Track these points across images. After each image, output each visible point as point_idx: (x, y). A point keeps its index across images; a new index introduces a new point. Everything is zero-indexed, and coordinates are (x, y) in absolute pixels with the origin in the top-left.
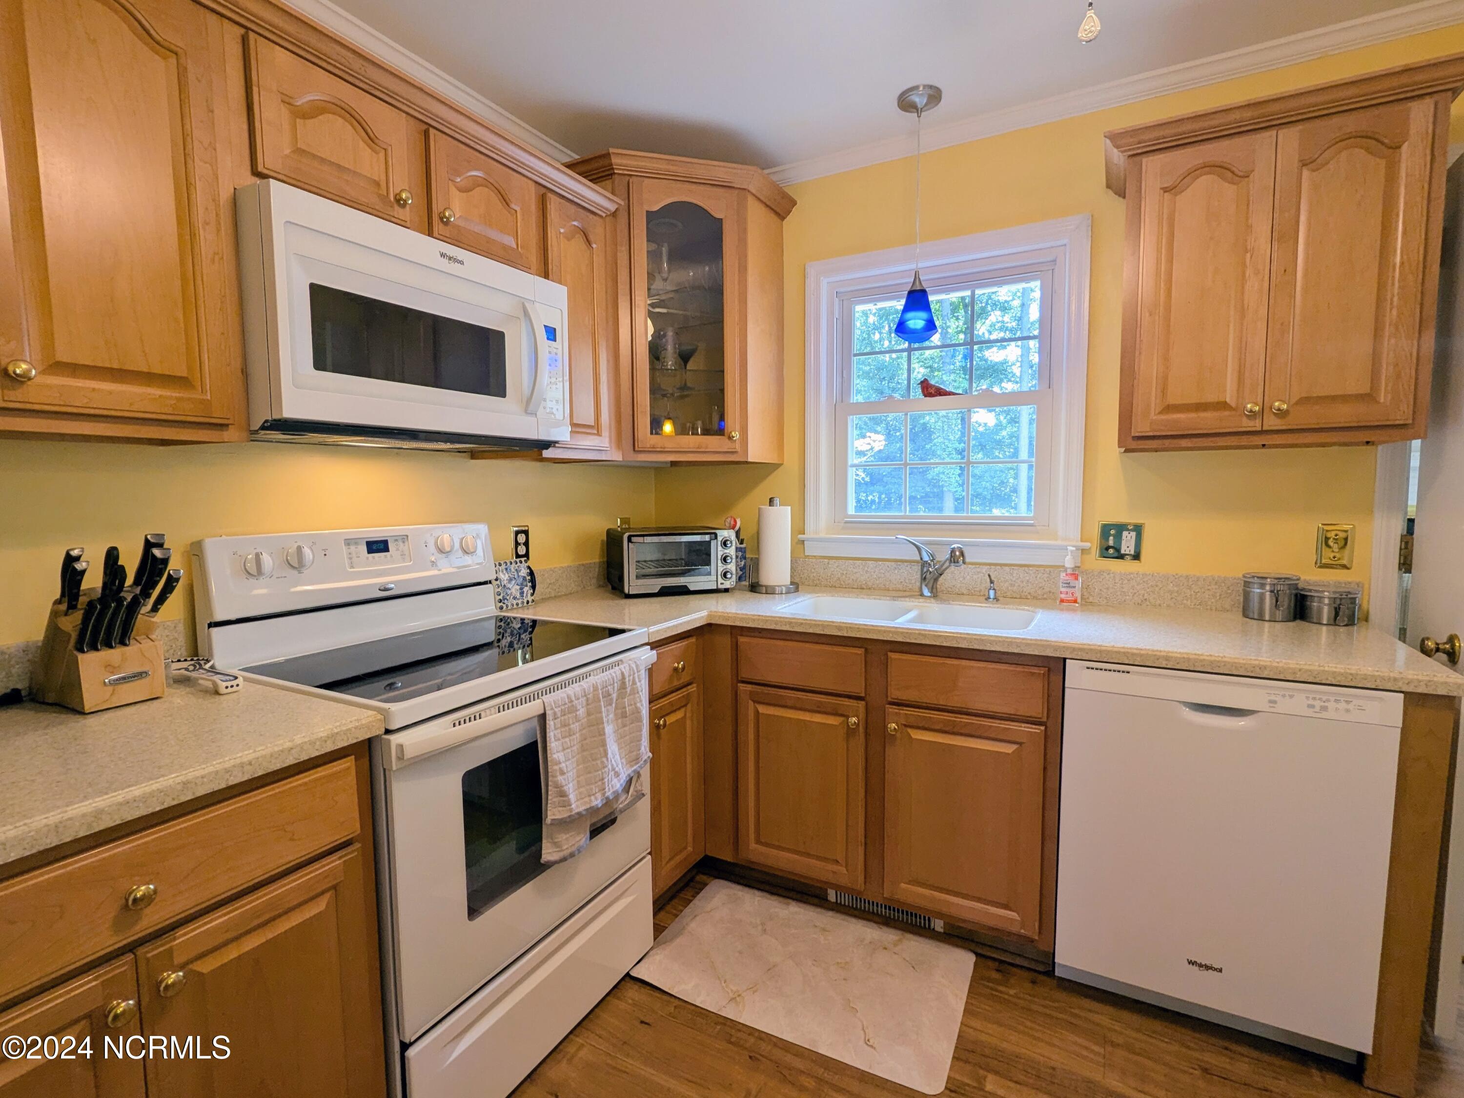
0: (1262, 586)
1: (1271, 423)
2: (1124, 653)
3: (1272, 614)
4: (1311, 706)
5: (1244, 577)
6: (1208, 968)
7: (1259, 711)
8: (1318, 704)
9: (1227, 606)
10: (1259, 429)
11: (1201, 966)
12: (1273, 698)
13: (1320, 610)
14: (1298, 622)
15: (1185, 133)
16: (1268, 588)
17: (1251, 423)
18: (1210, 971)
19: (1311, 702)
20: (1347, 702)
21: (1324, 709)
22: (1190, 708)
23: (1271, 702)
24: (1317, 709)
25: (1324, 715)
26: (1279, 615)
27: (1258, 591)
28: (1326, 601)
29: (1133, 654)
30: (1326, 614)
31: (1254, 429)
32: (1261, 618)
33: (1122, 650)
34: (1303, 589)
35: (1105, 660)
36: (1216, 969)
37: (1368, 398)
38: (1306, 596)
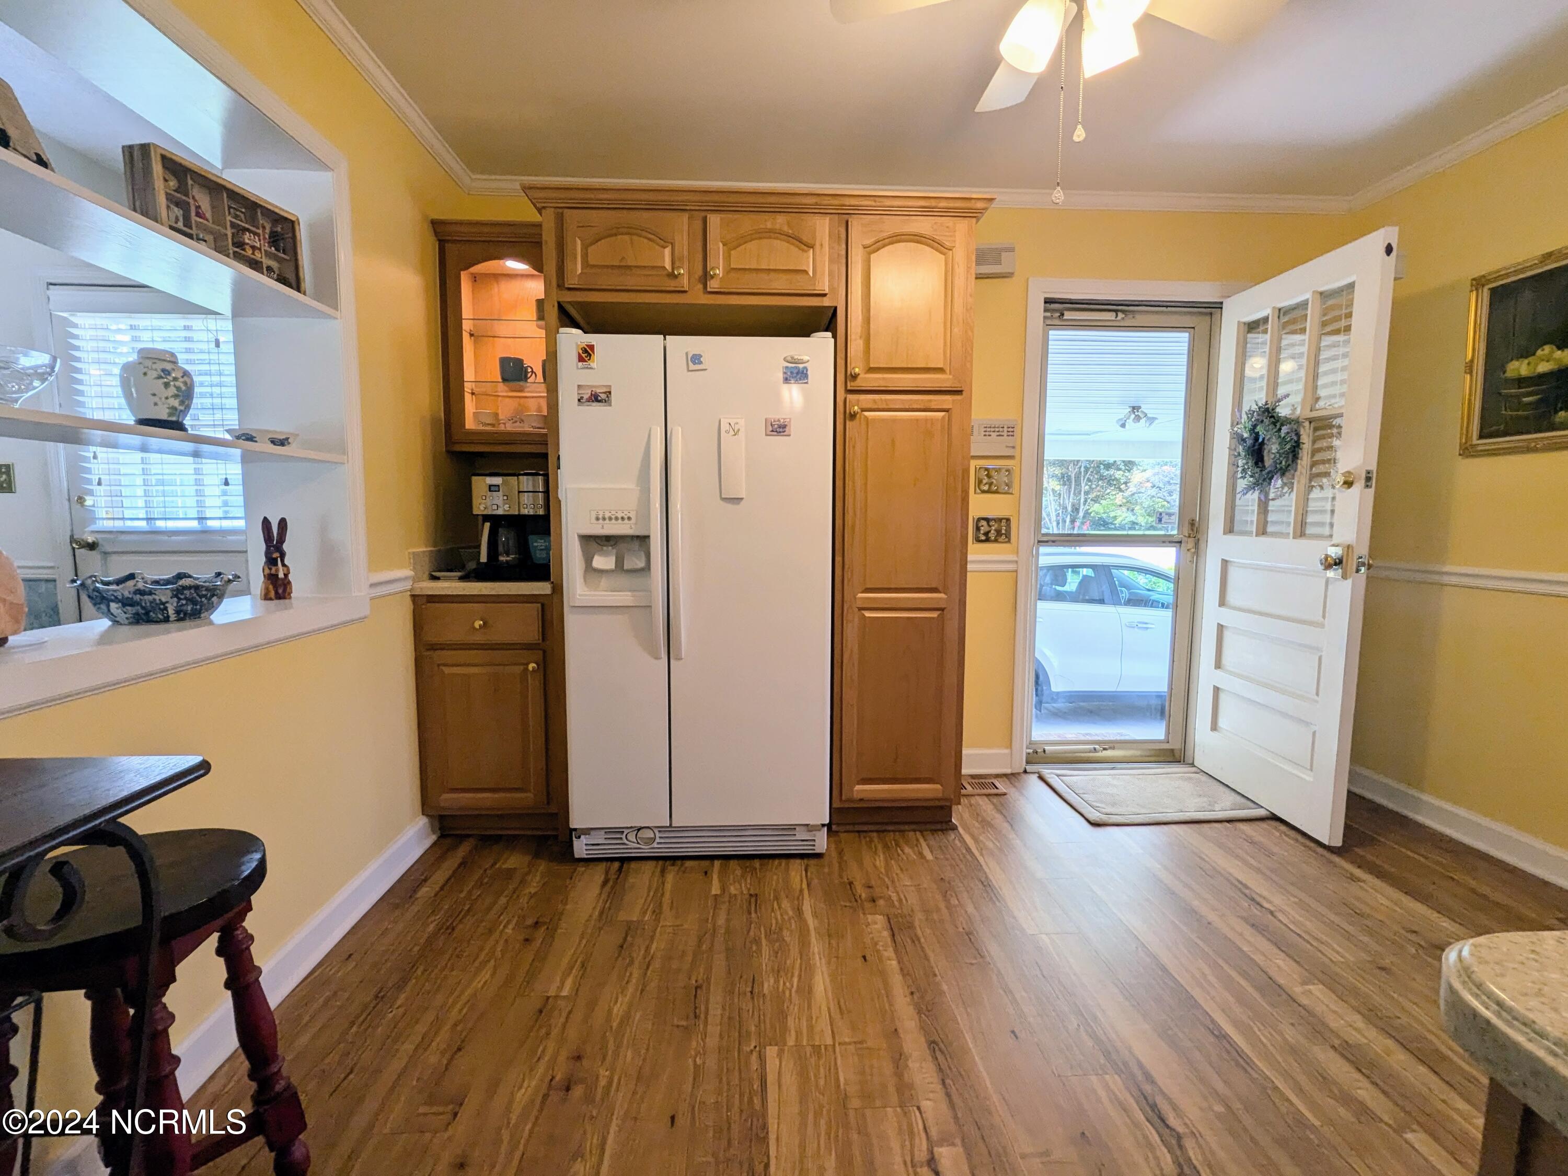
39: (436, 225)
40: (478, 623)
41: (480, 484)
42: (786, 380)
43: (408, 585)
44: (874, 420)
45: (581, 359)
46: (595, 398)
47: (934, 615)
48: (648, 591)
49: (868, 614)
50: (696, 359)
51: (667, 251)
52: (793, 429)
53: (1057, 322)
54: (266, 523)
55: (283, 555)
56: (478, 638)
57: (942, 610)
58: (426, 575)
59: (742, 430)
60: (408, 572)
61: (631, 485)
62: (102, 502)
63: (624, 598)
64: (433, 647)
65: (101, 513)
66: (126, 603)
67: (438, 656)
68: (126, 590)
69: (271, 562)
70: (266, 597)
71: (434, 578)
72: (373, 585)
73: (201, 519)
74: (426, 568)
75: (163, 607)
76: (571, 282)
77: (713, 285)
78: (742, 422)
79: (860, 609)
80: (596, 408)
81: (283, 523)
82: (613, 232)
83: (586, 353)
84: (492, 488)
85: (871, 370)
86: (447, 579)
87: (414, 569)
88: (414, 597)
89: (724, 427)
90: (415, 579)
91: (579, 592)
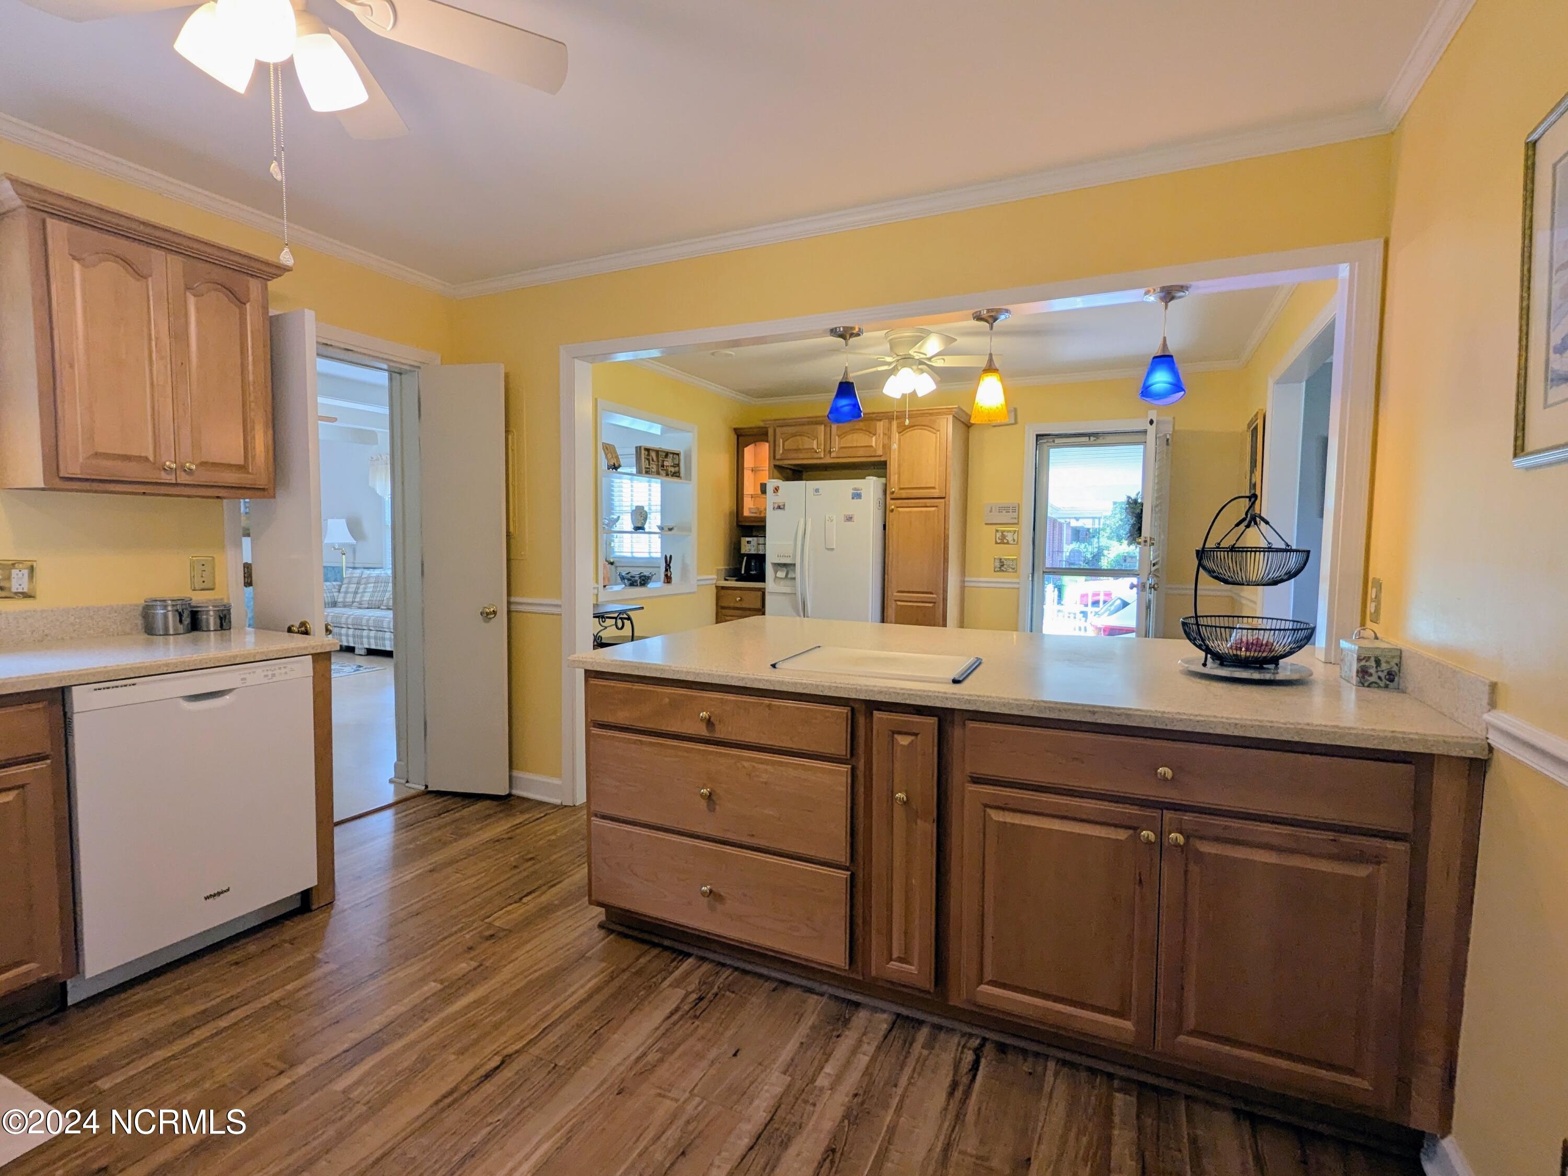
0: (165, 607)
1: (183, 478)
2: (130, 668)
3: (175, 629)
4: (266, 676)
5: (145, 602)
6: (219, 894)
7: (234, 689)
8: (270, 673)
9: (128, 631)
10: (174, 482)
11: (214, 895)
12: (243, 676)
13: (208, 620)
14: (195, 633)
15: (104, 221)
16: (170, 608)
17: (169, 477)
18: (222, 895)
19: (265, 673)
20: (285, 667)
21: (273, 675)
22: (186, 700)
23: (242, 679)
24: (270, 677)
25: (274, 679)
26: (181, 628)
27: (162, 611)
28: (211, 613)
29: (138, 668)
30: (212, 622)
31: (171, 482)
32: (166, 634)
33: (128, 667)
34: (194, 607)
35: (113, 678)
36: (225, 891)
37: (242, 468)
38: (197, 612)
39: (736, 430)
40: (738, 599)
41: (745, 540)
42: (853, 498)
43: (714, 582)
44: (903, 512)
45: (774, 492)
46: (779, 507)
47: (931, 605)
48: (794, 586)
49: (899, 603)
50: (817, 490)
51: (815, 442)
52: (855, 519)
53: (1053, 444)
54: (666, 557)
55: (670, 567)
56: (738, 605)
57: (935, 603)
58: (723, 578)
59: (835, 520)
60: (715, 577)
61: (792, 543)
62: (617, 545)
63: (788, 590)
64: (723, 608)
65: (616, 550)
66: (629, 580)
67: (724, 611)
68: (629, 576)
69: (666, 570)
70: (664, 582)
71: (726, 580)
72: (698, 580)
73: (650, 553)
74: (723, 575)
75: (636, 581)
76: (778, 457)
77: (833, 455)
78: (834, 517)
79: (896, 601)
80: (779, 511)
81: (671, 557)
82: (794, 435)
83: (776, 489)
84: (748, 542)
85: (901, 489)
86: (731, 580)
87: (717, 575)
88: (717, 587)
89: (827, 518)
90: (717, 580)
91: (770, 586)
